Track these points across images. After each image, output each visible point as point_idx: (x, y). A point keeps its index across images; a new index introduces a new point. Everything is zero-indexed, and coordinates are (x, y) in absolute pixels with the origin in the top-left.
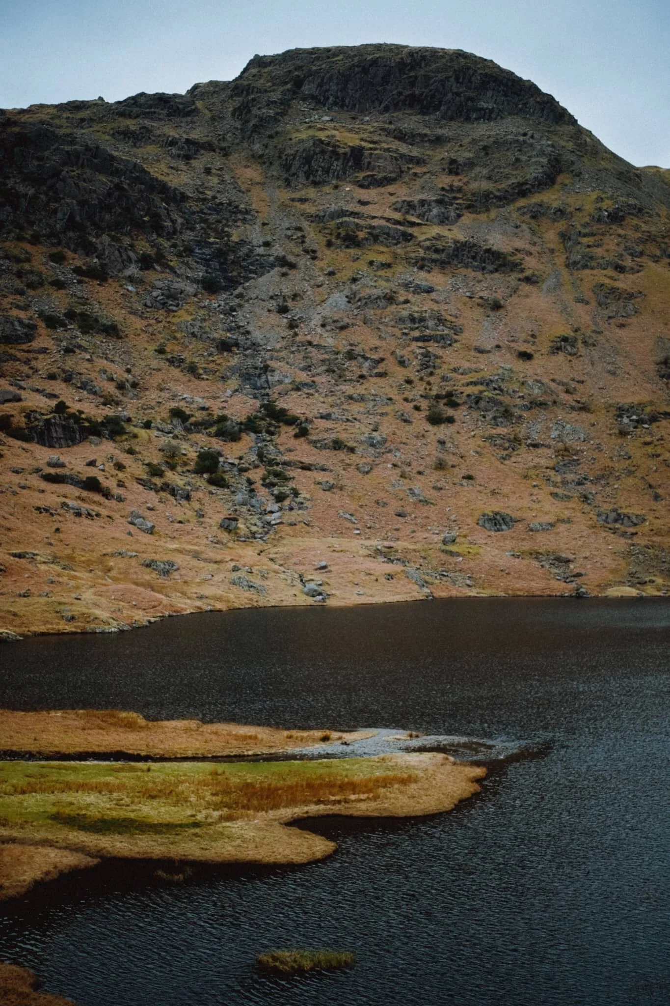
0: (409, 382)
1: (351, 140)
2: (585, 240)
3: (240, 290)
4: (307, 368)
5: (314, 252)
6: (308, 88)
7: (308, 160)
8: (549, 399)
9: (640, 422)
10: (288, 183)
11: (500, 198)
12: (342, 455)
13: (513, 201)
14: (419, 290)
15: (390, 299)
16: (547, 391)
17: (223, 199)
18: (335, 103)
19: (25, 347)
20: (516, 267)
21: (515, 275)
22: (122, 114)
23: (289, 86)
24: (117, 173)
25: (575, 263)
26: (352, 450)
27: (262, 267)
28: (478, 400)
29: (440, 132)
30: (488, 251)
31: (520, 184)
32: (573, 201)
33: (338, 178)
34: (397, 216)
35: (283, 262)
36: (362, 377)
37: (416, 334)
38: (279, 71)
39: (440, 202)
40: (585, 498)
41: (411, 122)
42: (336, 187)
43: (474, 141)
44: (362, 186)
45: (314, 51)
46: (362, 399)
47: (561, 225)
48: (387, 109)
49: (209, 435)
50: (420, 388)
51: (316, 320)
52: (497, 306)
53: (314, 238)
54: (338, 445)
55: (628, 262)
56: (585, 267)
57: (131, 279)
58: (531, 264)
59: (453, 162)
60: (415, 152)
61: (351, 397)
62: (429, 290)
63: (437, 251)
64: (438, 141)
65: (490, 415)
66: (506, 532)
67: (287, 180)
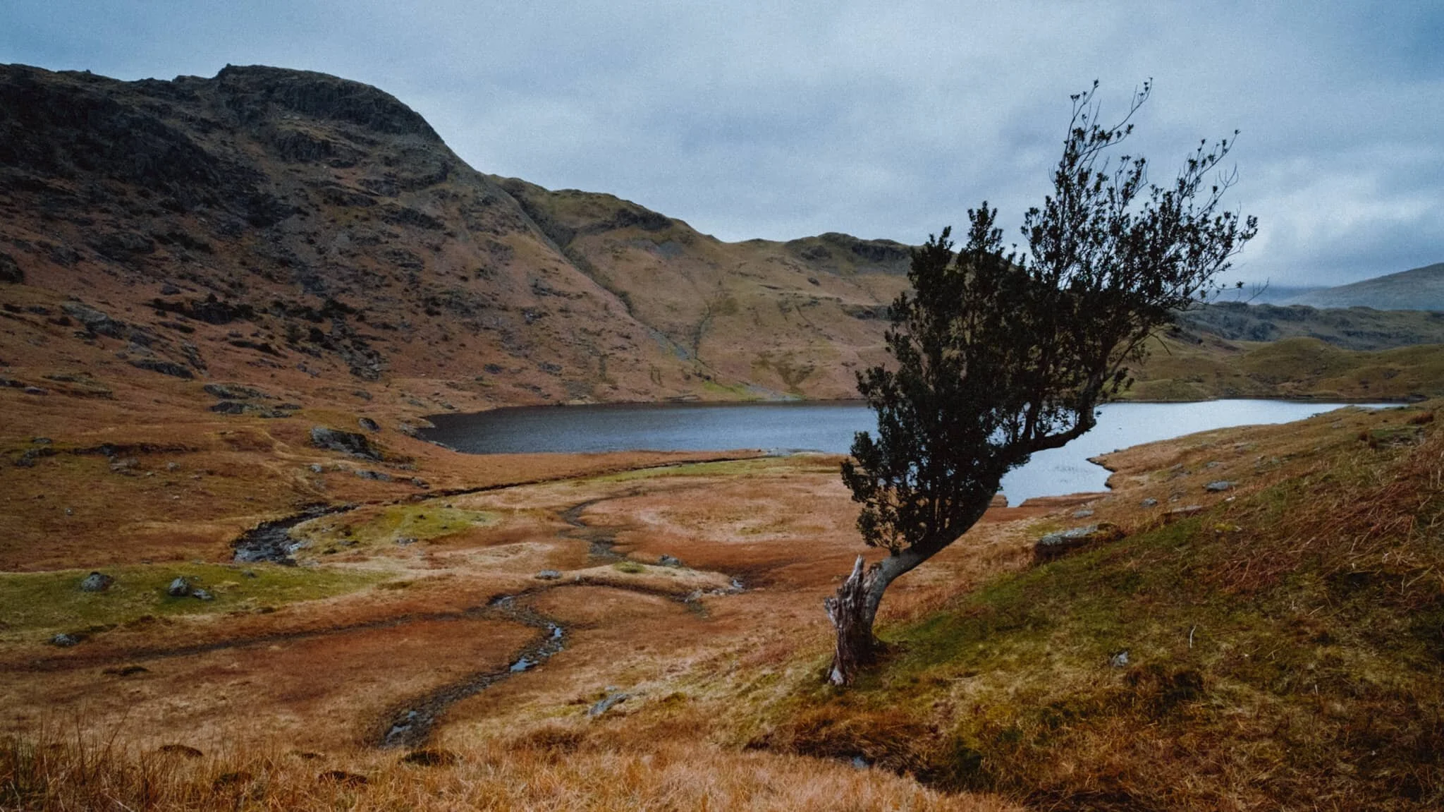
0: (406, 290)
1: (321, 136)
2: (474, 214)
3: (275, 227)
4: (341, 279)
5: (317, 206)
6: (276, 95)
7: (295, 145)
8: (486, 304)
9: (534, 317)
10: (284, 159)
11: (419, 184)
12: (390, 332)
13: (426, 187)
14: (390, 235)
15: (376, 240)
16: (484, 299)
17: (241, 163)
18: (299, 108)
19: (150, 255)
20: (440, 226)
21: (440, 232)
22: (142, 92)
23: (264, 91)
24: (170, 138)
25: (472, 227)
26: (395, 329)
27: (287, 214)
28: (450, 302)
29: (372, 137)
30: (423, 215)
31: (429, 177)
32: (461, 192)
33: (316, 158)
34: (363, 188)
35: (298, 210)
36: (377, 286)
37: (399, 262)
38: (255, 79)
39: (386, 182)
40: (526, 356)
41: (353, 128)
42: (317, 165)
43: (395, 146)
44: (333, 166)
45: (275, 70)
46: (384, 299)
47: (458, 204)
48: (334, 118)
49: (303, 318)
50: (414, 296)
51: (334, 250)
52: (438, 249)
53: (315, 198)
54: (386, 326)
55: (499, 229)
56: (478, 230)
57: (201, 213)
58: (449, 225)
59: (387, 158)
60: (361, 148)
61: (377, 298)
62: (397, 236)
63: (393, 213)
64: (372, 143)
65: (459, 311)
66: (500, 374)
67: (282, 156)
